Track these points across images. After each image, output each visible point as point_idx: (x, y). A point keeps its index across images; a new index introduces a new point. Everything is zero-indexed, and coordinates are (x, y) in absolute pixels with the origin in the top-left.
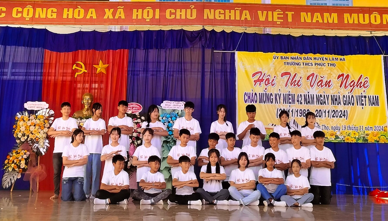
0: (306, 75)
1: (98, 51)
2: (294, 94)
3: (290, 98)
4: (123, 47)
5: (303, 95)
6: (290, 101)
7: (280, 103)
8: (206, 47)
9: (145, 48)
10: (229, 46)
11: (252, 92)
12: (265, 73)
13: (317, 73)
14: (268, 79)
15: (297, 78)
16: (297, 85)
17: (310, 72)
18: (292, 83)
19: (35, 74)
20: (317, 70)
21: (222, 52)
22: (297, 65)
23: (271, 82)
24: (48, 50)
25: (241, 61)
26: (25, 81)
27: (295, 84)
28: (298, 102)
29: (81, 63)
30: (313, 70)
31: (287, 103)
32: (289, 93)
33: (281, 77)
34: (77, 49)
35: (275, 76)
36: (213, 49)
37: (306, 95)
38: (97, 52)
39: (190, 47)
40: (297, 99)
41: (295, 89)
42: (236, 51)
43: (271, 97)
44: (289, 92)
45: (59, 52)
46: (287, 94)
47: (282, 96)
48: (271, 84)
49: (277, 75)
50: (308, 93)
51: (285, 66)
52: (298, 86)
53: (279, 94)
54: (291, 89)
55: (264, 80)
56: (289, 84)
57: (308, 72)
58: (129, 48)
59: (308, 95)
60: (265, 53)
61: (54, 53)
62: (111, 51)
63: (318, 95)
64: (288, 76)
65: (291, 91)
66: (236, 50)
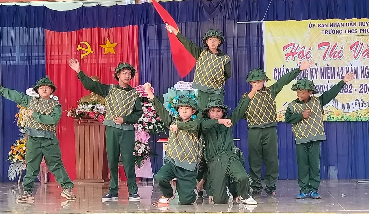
0: (349, 45)
1: (103, 28)
2: (334, 68)
3: (329, 72)
4: (132, 23)
5: (344, 68)
6: (329, 75)
7: (316, 79)
8: (228, 18)
9: (157, 23)
10: (255, 15)
11: (284, 68)
12: (299, 45)
13: (362, 41)
14: (302, 52)
15: (338, 49)
16: (337, 56)
17: (354, 40)
18: (331, 55)
19: (37, 57)
20: (363, 38)
21: (247, 23)
22: (338, 33)
23: (306, 54)
24: (49, 30)
25: (270, 32)
26: (27, 66)
27: (335, 56)
28: (338, 77)
29: (86, 43)
30: (357, 38)
31: (325, 79)
32: (328, 67)
33: (318, 48)
34: (80, 28)
35: (311, 48)
36: (236, 20)
37: (349, 67)
38: (103, 30)
39: (209, 20)
40: (338, 72)
41: (335, 62)
42: (264, 21)
43: (306, 72)
44: (328, 65)
45: (61, 32)
46: (325, 68)
47: (319, 70)
48: (305, 56)
49: (313, 46)
50: (351, 65)
51: (323, 35)
52: (339, 57)
53: (315, 68)
54: (330, 61)
55: (298, 54)
56: (328, 56)
57: (351, 41)
58: (140, 24)
59: (351, 67)
60: (298, 21)
61: (56, 33)
62: (119, 28)
63: (364, 67)
64: (327, 47)
65: (330, 64)
66: (263, 19)
